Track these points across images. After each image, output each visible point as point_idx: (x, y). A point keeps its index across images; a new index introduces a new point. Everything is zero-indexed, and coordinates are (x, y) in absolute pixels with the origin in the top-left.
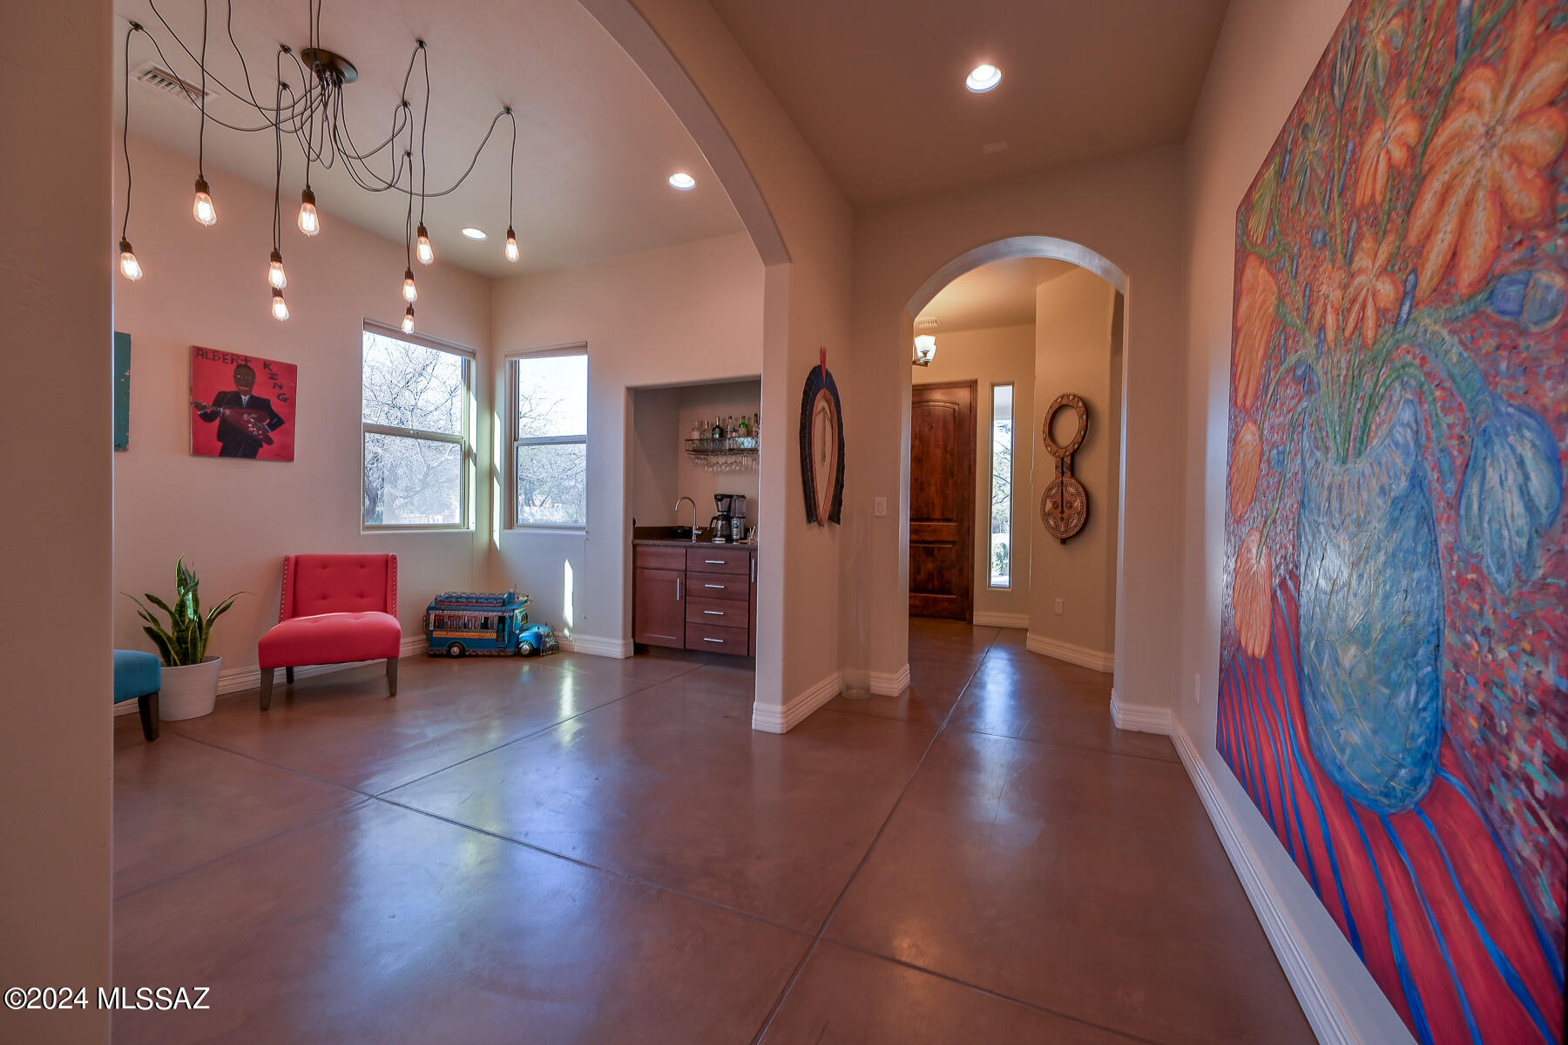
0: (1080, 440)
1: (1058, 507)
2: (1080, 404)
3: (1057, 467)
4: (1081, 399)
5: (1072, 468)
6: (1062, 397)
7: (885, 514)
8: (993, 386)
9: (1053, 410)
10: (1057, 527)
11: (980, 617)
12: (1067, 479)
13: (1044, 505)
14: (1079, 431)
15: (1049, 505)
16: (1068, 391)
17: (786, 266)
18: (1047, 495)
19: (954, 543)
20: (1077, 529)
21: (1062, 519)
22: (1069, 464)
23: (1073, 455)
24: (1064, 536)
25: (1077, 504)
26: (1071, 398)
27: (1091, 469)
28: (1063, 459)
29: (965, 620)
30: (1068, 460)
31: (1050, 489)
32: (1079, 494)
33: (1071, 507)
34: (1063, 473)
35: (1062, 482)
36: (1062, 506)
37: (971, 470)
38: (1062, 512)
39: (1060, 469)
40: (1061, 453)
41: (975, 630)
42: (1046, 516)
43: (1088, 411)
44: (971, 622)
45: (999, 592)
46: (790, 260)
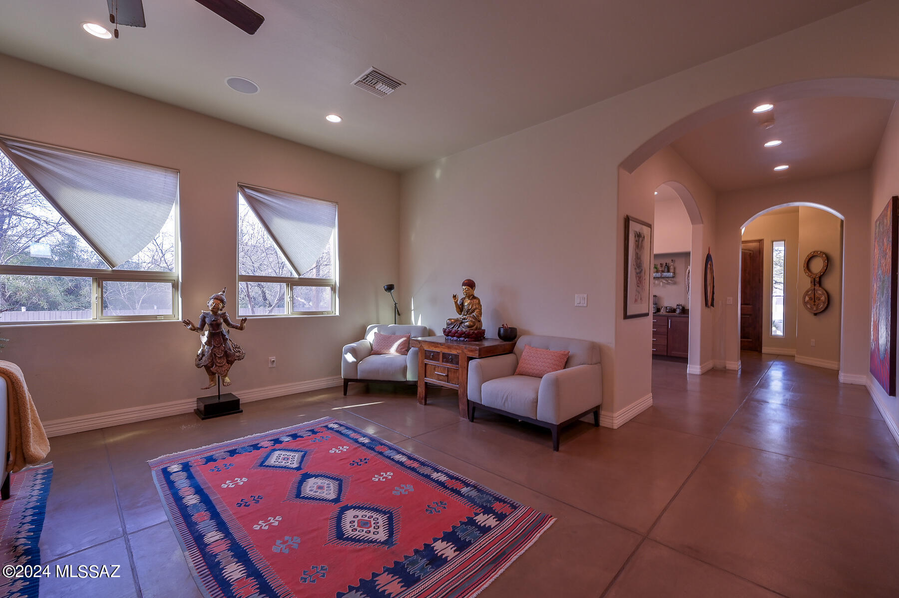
0: (824, 271)
1: (812, 299)
2: (824, 256)
3: (811, 282)
4: (824, 253)
5: (820, 283)
6: (814, 252)
7: (732, 303)
8: (773, 242)
9: (809, 257)
10: (812, 308)
11: (765, 350)
12: (817, 287)
13: (804, 298)
14: (823, 267)
15: (807, 299)
16: (816, 249)
17: (702, 225)
18: (806, 294)
19: (750, 315)
20: (823, 309)
21: (815, 305)
22: (818, 281)
23: (820, 277)
24: (816, 312)
25: (823, 298)
26: (819, 253)
27: (830, 283)
28: (814, 279)
29: (757, 351)
30: (817, 279)
31: (808, 291)
32: (823, 294)
33: (819, 300)
34: (815, 285)
35: (814, 289)
36: (814, 299)
37: (760, 281)
38: (815, 302)
39: (813, 283)
40: (814, 276)
41: (763, 355)
42: (805, 303)
43: (828, 259)
44: (761, 351)
45: (777, 338)
46: (703, 223)
